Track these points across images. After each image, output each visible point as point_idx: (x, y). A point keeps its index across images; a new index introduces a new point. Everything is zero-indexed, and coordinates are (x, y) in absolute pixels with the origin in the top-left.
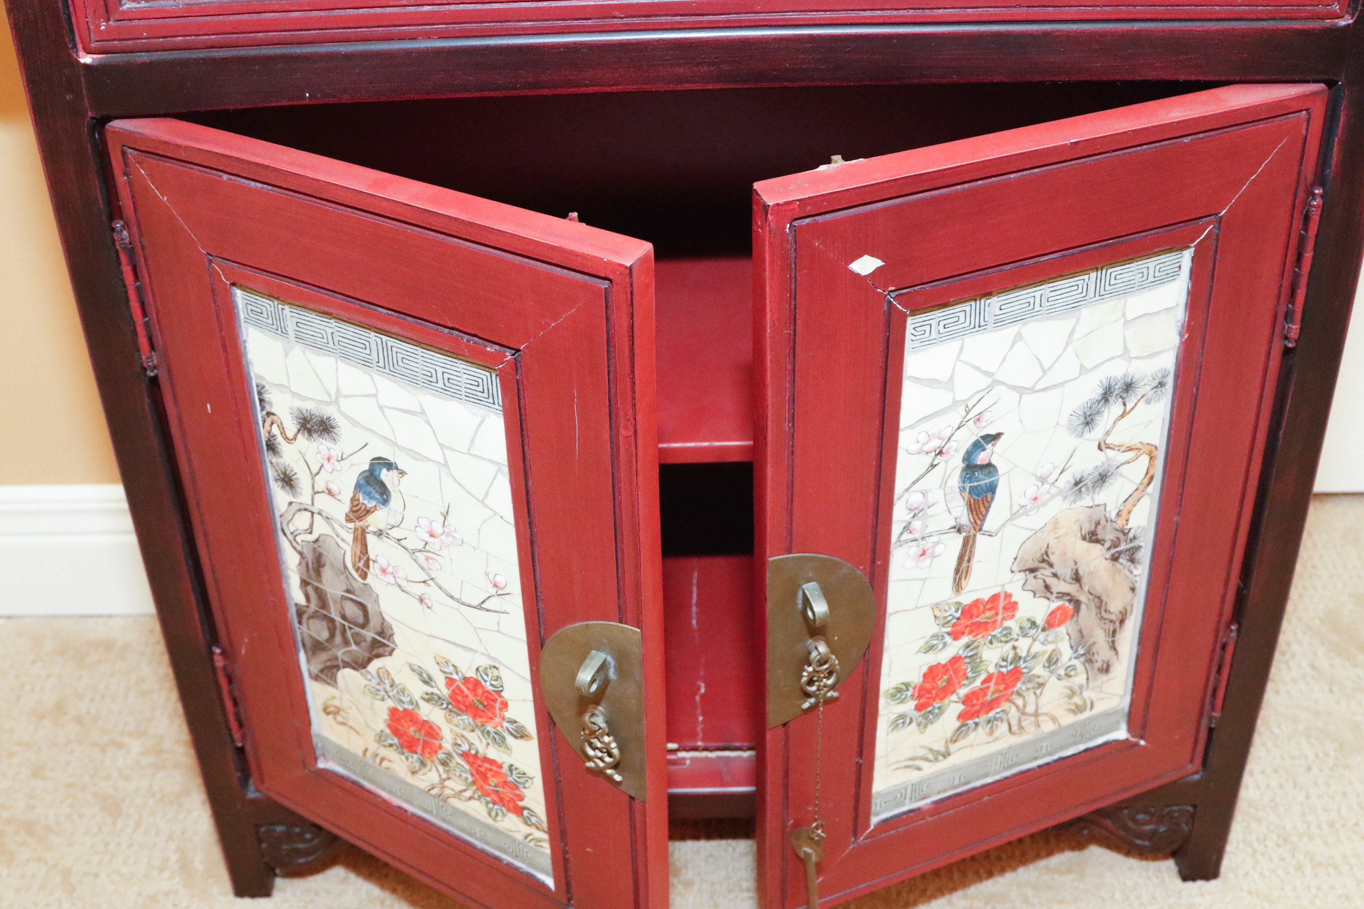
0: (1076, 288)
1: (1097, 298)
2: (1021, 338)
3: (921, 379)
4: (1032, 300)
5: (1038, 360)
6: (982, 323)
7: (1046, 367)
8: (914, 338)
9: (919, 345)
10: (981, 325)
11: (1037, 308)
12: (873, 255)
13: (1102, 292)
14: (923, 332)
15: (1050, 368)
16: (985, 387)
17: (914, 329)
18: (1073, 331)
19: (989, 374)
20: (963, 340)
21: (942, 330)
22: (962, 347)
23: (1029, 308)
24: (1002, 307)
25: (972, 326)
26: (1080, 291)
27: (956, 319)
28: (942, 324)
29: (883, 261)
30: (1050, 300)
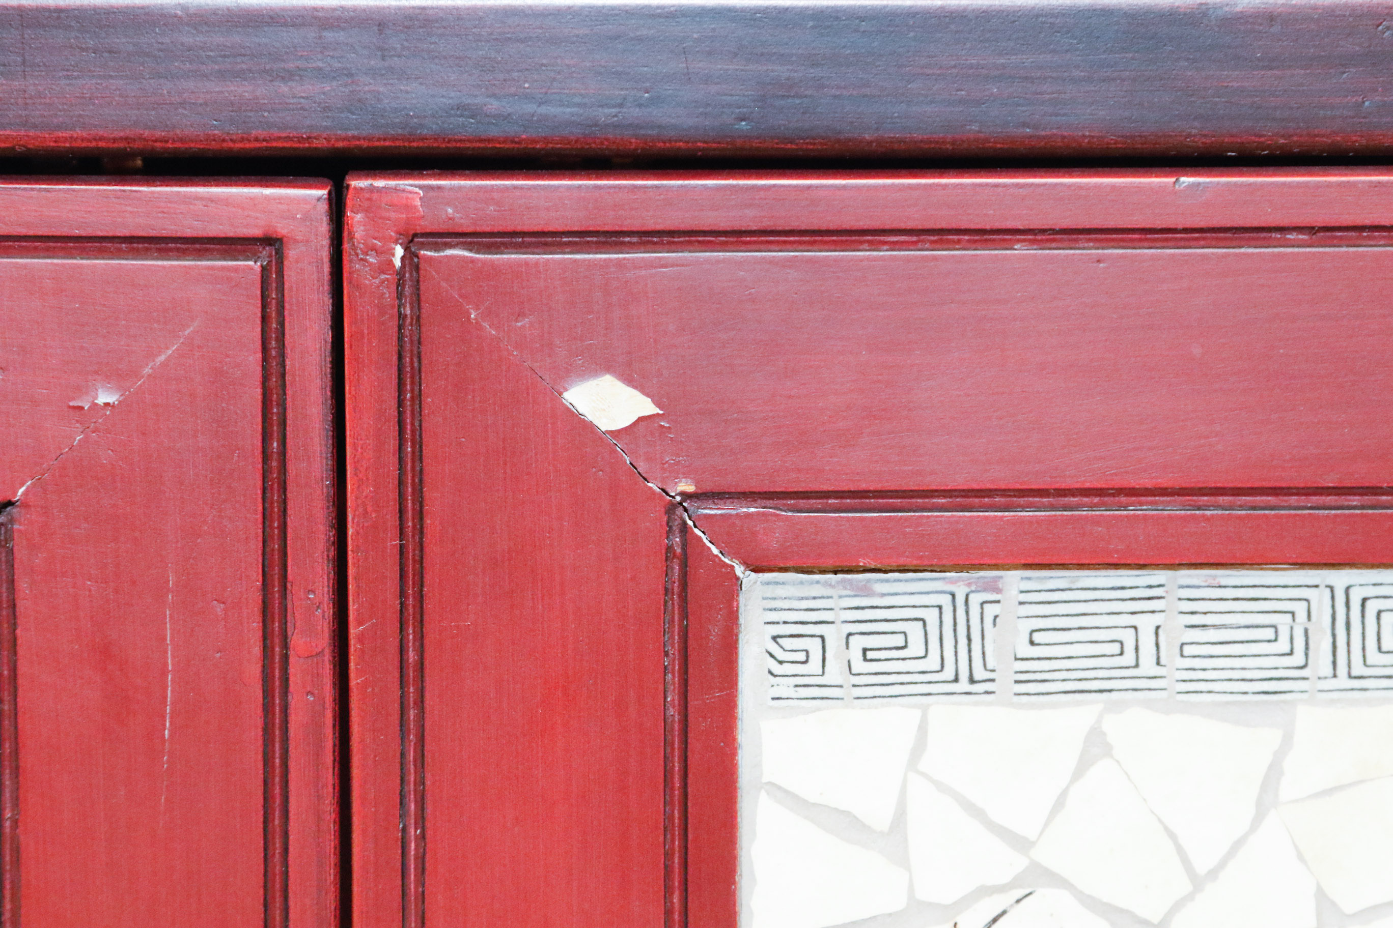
0: (1269, 634)
1: (1343, 681)
2: (1108, 750)
3: (805, 802)
4: (1128, 637)
5: (1172, 836)
6: (979, 674)
7: (1202, 866)
8: (777, 669)
9: (792, 693)
10: (977, 677)
11: (1148, 665)
12: (629, 381)
13: (1358, 669)
14: (801, 657)
15: (1213, 874)
16: (1005, 879)
17: (774, 638)
18: (1274, 772)
19: (1021, 843)
20: (925, 709)
21: (859, 665)
22: (923, 729)
23: (1118, 662)
24: (1037, 637)
25: (949, 674)
26: (1283, 645)
27: (899, 640)
28: (858, 643)
29: (658, 404)
30: (1188, 650)
